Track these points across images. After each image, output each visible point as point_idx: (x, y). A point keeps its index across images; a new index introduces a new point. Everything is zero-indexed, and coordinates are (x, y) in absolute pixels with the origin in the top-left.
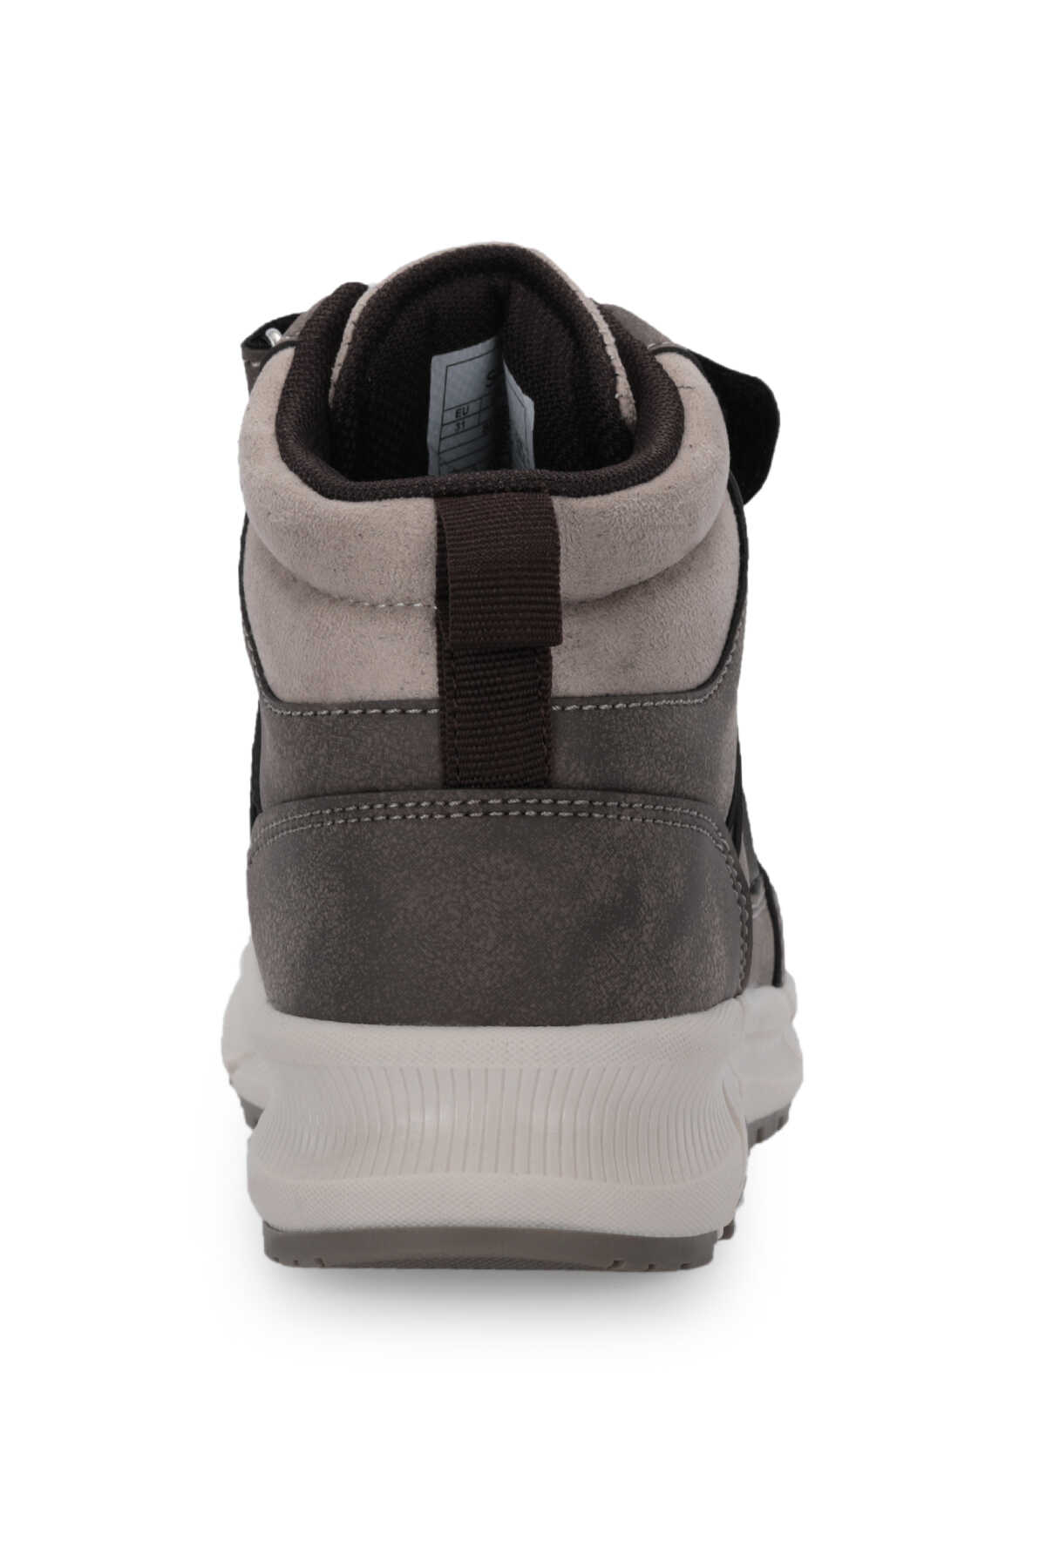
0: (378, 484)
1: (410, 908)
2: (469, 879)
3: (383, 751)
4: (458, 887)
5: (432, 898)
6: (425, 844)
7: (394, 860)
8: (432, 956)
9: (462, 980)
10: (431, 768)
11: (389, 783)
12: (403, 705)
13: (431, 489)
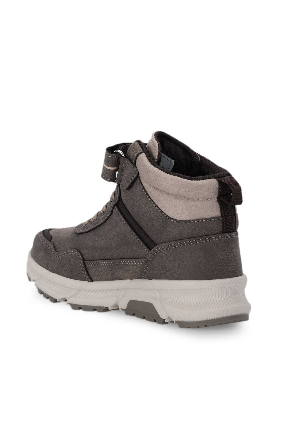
0: (205, 176)
1: (219, 257)
2: (228, 250)
3: (212, 227)
4: (227, 252)
5: (222, 254)
6: (221, 244)
7: (215, 248)
8: (223, 265)
9: (228, 269)
10: (220, 229)
11: (212, 233)
12: (215, 218)
13: (215, 177)
